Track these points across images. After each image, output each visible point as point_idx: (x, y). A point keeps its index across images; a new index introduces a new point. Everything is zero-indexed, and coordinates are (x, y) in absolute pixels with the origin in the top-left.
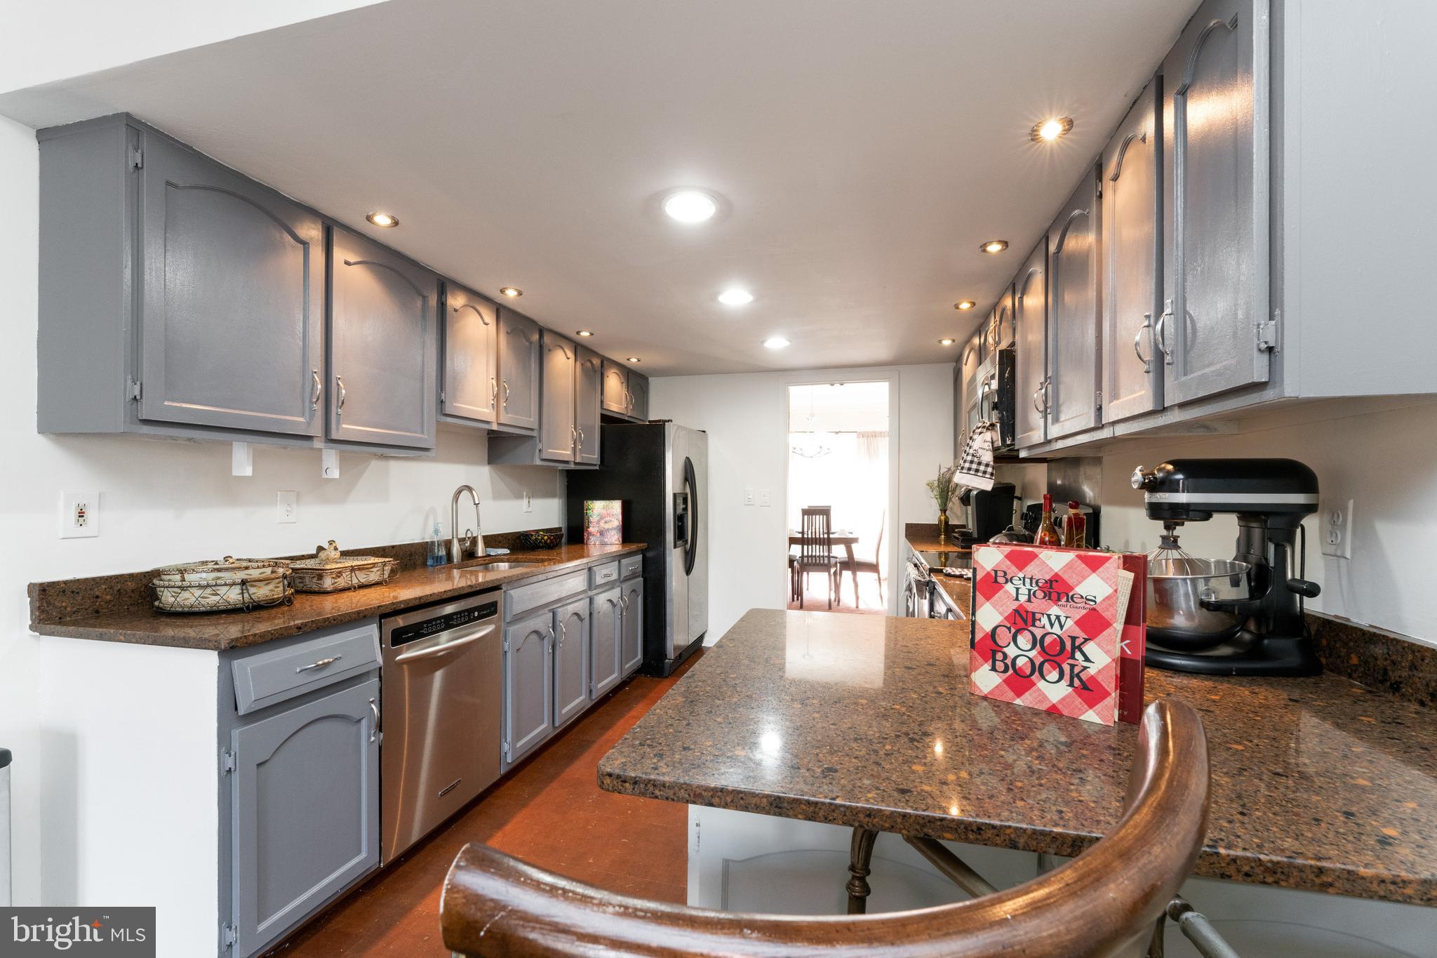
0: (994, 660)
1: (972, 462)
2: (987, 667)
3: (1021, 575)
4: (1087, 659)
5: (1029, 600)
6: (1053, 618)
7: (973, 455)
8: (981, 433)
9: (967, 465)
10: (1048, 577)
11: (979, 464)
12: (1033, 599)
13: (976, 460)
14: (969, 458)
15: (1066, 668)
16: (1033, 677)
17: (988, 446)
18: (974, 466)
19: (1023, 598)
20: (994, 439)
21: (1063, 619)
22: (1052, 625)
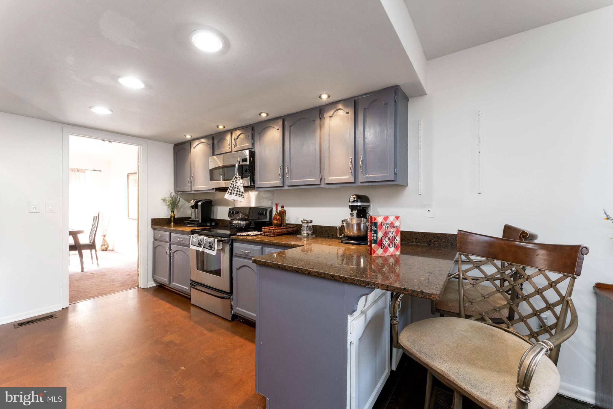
0: (381, 246)
1: (237, 191)
2: (380, 248)
3: (386, 223)
4: (397, 240)
5: (387, 229)
6: (391, 232)
7: (237, 188)
8: (239, 180)
9: (235, 192)
10: (390, 223)
11: (240, 192)
12: (388, 228)
13: (239, 190)
14: (236, 189)
15: (394, 243)
16: (388, 248)
17: (242, 185)
18: (238, 193)
19: (386, 229)
20: (244, 183)
21: (393, 232)
22: (391, 234)
